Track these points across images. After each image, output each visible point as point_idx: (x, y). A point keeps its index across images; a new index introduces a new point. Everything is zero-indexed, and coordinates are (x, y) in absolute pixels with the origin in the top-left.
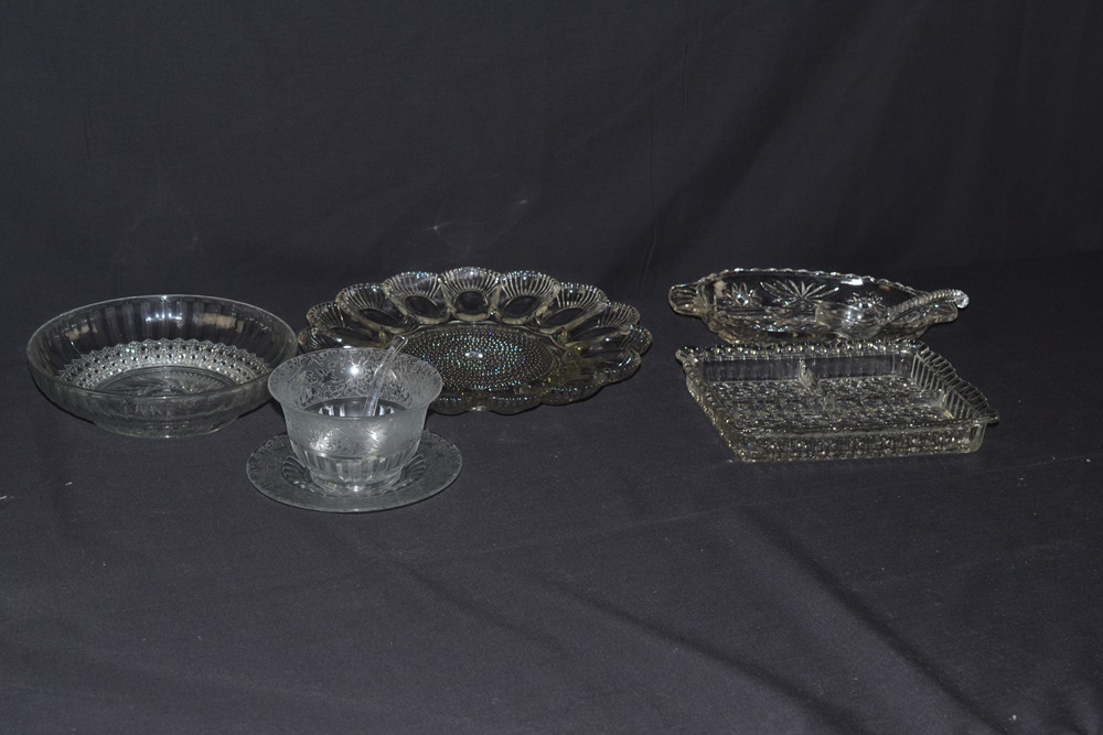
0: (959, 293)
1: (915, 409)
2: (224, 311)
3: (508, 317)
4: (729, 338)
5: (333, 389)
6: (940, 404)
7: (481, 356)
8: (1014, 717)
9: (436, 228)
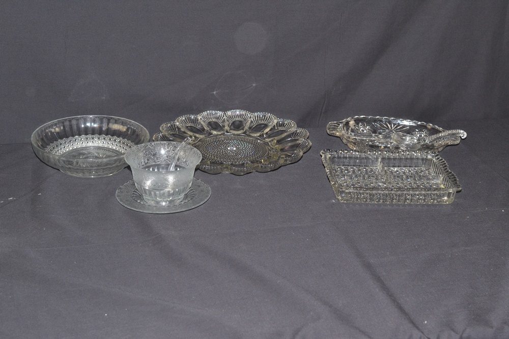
0: (462, 131)
1: (428, 183)
2: (123, 124)
3: (253, 133)
4: (351, 146)
5: (157, 159)
6: (439, 181)
7: (235, 149)
8: (426, 322)
9: (215, 93)
